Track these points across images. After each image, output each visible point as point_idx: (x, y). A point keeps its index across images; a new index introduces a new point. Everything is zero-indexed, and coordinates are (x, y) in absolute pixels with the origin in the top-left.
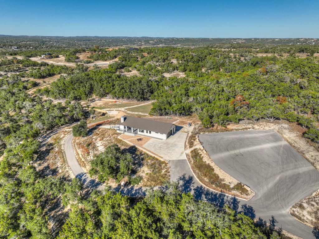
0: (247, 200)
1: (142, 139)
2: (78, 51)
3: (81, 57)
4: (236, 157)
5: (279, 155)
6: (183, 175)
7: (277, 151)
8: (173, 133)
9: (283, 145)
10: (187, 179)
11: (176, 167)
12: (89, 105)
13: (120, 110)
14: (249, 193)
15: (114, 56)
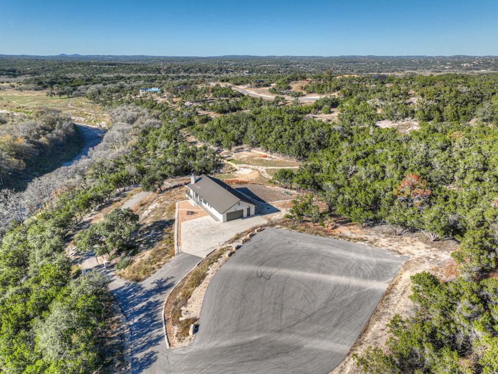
0: (168, 347)
1: (195, 213)
2: (294, 79)
3: (295, 86)
4: (256, 278)
5: (327, 302)
6: (169, 277)
7: (335, 295)
8: (249, 216)
9: (367, 289)
10: (164, 285)
11: (177, 264)
12: (229, 156)
13: (257, 170)
14: (184, 339)
15: (335, 87)
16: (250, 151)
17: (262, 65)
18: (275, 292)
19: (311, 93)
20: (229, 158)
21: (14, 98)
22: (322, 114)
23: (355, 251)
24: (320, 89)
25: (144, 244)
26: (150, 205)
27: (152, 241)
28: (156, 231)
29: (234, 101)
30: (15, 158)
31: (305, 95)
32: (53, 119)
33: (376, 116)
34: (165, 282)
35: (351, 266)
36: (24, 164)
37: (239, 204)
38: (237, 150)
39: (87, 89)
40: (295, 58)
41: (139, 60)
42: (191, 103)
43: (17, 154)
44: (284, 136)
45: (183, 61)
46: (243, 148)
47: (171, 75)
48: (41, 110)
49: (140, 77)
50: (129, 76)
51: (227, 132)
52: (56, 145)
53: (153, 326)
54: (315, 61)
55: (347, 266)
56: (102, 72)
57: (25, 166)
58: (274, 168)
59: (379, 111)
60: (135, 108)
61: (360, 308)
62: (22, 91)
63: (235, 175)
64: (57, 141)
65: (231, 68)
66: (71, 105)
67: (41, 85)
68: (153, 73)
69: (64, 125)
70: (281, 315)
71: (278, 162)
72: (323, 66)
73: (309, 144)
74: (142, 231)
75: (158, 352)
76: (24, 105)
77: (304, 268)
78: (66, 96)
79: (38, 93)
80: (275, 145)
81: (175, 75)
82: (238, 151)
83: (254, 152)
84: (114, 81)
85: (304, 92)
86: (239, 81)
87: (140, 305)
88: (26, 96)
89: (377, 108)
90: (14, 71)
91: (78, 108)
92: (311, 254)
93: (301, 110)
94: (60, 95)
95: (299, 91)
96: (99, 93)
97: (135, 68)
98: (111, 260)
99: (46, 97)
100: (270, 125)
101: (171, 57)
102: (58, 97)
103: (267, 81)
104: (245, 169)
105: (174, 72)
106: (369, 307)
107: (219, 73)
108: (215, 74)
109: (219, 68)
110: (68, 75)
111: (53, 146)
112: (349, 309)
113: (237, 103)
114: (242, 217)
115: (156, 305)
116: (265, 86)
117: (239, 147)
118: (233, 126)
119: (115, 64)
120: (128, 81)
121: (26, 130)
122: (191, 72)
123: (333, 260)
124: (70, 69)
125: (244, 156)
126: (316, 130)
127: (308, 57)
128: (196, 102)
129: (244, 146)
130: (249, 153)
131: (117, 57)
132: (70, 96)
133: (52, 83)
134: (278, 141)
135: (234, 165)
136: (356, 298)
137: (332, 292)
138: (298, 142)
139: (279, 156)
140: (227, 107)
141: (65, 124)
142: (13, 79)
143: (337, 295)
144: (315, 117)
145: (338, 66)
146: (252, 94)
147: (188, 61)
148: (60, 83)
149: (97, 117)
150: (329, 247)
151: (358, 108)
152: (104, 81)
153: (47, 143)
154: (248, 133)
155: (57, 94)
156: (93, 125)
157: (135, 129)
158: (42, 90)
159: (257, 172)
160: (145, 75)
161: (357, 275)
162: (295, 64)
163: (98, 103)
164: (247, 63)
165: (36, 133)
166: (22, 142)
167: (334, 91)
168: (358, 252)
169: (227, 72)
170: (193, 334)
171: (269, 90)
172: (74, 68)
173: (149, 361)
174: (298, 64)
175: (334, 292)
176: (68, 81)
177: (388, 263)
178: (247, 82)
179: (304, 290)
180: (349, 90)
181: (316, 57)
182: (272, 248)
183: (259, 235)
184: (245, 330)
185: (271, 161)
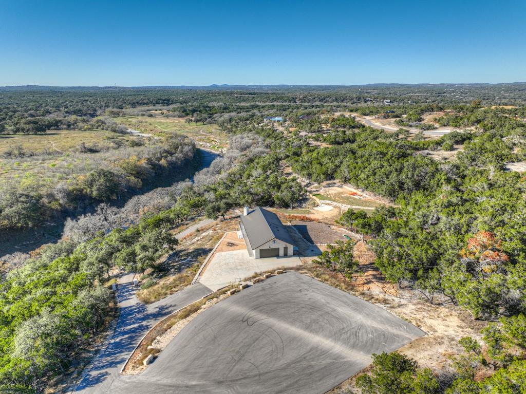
0: (121, 372)
1: (235, 245)
2: (429, 109)
3: (428, 118)
4: (240, 321)
5: (289, 365)
6: (173, 305)
7: (305, 358)
8: (286, 255)
9: (345, 360)
10: (164, 312)
11: (188, 293)
12: (317, 191)
13: (339, 208)
14: (137, 368)
15: (475, 120)
16: (341, 187)
17: (409, 94)
18: (247, 340)
19: (445, 126)
20: (316, 193)
21: (160, 124)
22: (441, 151)
23: (366, 313)
24: (456, 122)
25: (176, 269)
26: (204, 232)
27: (183, 267)
28: (192, 258)
29: (351, 132)
30: (134, 177)
31: (437, 128)
32: (177, 144)
33: (509, 157)
34: (167, 308)
35: (346, 330)
36: (141, 182)
37: (274, 241)
38: (328, 184)
39: (221, 117)
40: (452, 85)
41: (280, 90)
42: (307, 134)
43: (138, 173)
44: (379, 173)
45: (323, 90)
46: (334, 183)
47: (306, 104)
48: (171, 135)
49: (274, 106)
50: (264, 104)
51: (322, 165)
52: (174, 168)
53: (126, 349)
54: (477, 88)
55: (343, 329)
56: (242, 101)
57: (141, 185)
58: (359, 207)
59: (516, 151)
60: (253, 136)
61: (320, 380)
62: (168, 118)
63: (312, 211)
64: (175, 164)
65: (371, 97)
66: (203, 132)
67: (185, 113)
68: (289, 102)
69: (184, 149)
70: (234, 366)
71: (367, 202)
72: (487, 95)
73: (403, 184)
74: (182, 256)
75: (110, 374)
76: (166, 130)
77: (293, 322)
78: (201, 123)
79: (181, 119)
80: (367, 182)
81: (309, 104)
82: (328, 186)
83: (345, 189)
84: (247, 110)
85: (437, 125)
86: (368, 111)
87: (132, 326)
88: (170, 123)
89: (515, 147)
90: (169, 100)
91: (207, 134)
92: (314, 307)
93: (416, 145)
94: (197, 122)
95: (431, 123)
96: (230, 120)
97: (272, 98)
98: (143, 279)
99: (184, 123)
100: (367, 160)
101: (313, 86)
102: (194, 123)
103: (398, 112)
104: (327, 206)
105: (309, 101)
106: (333, 381)
107: (356, 102)
108: (352, 104)
109: (357, 98)
110: (210, 104)
111: (170, 169)
112: (309, 377)
113: (354, 134)
114: (278, 256)
115: (144, 329)
116: (394, 117)
117: (332, 181)
118: (330, 159)
119: (255, 94)
120: (262, 110)
121: (151, 153)
122: (327, 101)
123: (333, 319)
124: (214, 98)
125: (332, 192)
126: (417, 169)
127: (469, 84)
128: (312, 132)
129: (337, 181)
130: (340, 190)
131: (261, 87)
132: (205, 123)
133: (194, 111)
134: (371, 178)
135: (318, 201)
136: (325, 367)
137: (304, 355)
138: (392, 181)
139: (370, 195)
140: (341, 138)
141: (186, 148)
142: (165, 107)
143: (307, 358)
144: (430, 154)
145: (507, 95)
146: (376, 126)
147: (329, 90)
148: (200, 111)
149: (221, 144)
150: (340, 303)
151: (488, 145)
152: (239, 109)
153: (165, 165)
154: (342, 168)
155: (194, 121)
156: (216, 150)
157: (242, 157)
158: (184, 117)
159: (338, 210)
160: (279, 104)
161: (346, 342)
162: (450, 93)
163: (224, 130)
164: (392, 92)
165: (159, 156)
166: (143, 163)
167: (473, 125)
168: (367, 315)
169: (366, 101)
170: (148, 364)
171: (395, 122)
172: (218, 97)
173: (98, 380)
174: (453, 92)
175: (306, 355)
176: (208, 109)
177: (394, 335)
178: (377, 112)
179: (276, 346)
180: (492, 123)
181: (480, 84)
182: (278, 294)
183: (277, 277)
184: (191, 372)
185: (360, 200)
